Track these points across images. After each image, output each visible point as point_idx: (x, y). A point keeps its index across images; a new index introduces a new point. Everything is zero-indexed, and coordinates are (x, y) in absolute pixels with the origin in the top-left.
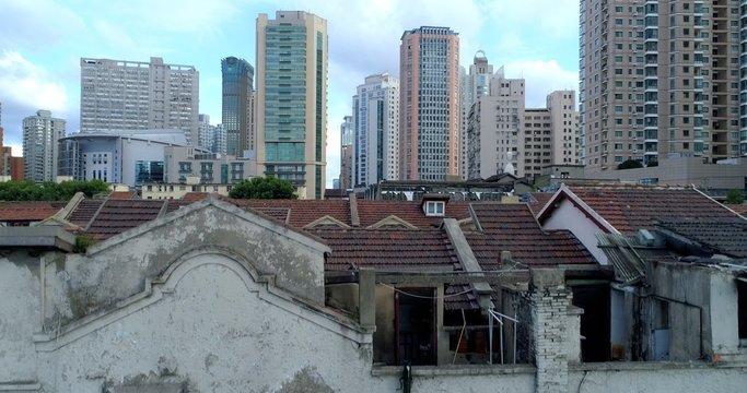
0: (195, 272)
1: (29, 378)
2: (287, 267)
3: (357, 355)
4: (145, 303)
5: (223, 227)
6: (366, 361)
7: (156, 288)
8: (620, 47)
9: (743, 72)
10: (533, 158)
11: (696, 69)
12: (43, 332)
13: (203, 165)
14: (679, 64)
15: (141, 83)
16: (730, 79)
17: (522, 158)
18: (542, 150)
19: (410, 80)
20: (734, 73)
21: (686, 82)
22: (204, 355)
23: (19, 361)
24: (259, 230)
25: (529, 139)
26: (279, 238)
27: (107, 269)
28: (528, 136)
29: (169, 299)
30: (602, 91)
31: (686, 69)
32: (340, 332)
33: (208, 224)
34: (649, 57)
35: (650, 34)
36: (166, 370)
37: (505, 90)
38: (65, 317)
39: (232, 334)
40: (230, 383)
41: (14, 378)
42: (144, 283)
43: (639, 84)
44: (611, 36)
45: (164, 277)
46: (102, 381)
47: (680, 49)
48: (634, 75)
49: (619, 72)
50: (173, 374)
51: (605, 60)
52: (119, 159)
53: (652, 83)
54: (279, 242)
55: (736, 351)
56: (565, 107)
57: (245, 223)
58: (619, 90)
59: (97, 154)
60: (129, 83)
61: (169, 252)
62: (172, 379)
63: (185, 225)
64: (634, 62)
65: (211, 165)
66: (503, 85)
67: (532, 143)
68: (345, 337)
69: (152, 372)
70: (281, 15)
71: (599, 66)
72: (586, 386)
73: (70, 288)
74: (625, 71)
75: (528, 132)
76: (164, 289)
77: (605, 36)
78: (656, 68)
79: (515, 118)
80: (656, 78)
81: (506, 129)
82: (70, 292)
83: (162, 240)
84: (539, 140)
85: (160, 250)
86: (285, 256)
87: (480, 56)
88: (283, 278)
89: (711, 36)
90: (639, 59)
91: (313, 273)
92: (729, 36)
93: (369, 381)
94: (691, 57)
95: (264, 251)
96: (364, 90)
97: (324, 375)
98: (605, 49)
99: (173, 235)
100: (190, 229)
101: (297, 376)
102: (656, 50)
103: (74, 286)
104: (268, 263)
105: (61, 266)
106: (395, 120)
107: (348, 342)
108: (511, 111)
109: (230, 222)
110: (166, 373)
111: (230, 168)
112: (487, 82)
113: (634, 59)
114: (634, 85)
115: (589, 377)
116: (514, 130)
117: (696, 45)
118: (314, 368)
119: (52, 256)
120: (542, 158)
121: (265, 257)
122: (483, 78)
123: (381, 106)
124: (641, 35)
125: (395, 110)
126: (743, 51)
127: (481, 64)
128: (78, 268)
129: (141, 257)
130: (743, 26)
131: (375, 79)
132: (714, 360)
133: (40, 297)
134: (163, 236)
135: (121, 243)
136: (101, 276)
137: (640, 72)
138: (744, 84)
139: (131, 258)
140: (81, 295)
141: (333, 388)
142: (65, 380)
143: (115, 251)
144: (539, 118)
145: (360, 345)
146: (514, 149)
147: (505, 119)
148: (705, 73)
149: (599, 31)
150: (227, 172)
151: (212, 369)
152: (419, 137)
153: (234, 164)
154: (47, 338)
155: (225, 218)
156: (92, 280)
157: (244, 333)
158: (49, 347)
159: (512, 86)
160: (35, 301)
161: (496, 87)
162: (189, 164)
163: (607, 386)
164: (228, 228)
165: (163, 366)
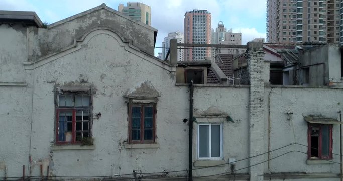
0: (96, 37)
1: (22, 81)
2: (138, 37)
3: (169, 77)
4: (74, 50)
5: (109, 18)
6: (173, 79)
7: (79, 44)
8: (285, 16)
11: (320, 26)
12: (28, 60)
14: (312, 24)
16: (336, 31)
19: (189, 34)
20: (337, 28)
21: (315, 32)
22: (100, 75)
23: (17, 73)
24: (125, 20)
26: (134, 24)
27: (57, 35)
29: (85, 49)
30: (277, 37)
31: (315, 27)
32: (161, 66)
33: (102, 17)
34: (299, 21)
35: (299, 10)
36: (83, 80)
37: (232, 38)
38: (38, 55)
39: (113, 66)
40: (112, 87)
41: (15, 81)
42: (73, 41)
43: (294, 33)
44: (281, 11)
45: (83, 39)
46: (55, 83)
47: (313, 17)
48: (292, 29)
49: (285, 28)
50: (86, 82)
51: (278, 22)
53: (300, 33)
54: (134, 26)
55: (340, 81)
57: (119, 17)
58: (285, 36)
61: (85, 29)
62: (86, 84)
63: (92, 17)
64: (292, 23)
66: (231, 36)
68: (164, 69)
69: (77, 81)
70: (129, 4)
71: (276, 25)
72: (272, 94)
73: (40, 43)
74: (288, 27)
76: (83, 44)
77: (278, 11)
78: (302, 26)
80: (301, 30)
82: (40, 45)
83: (81, 23)
85: (81, 28)
86: (137, 32)
87: (221, 23)
88: (136, 42)
89: (327, 11)
90: (294, 22)
91: (149, 41)
92: (335, 11)
93: (175, 88)
94: (318, 21)
95: (127, 29)
96: (167, 39)
97: (154, 85)
98: (278, 17)
99: (86, 21)
100: (94, 18)
101: (142, 85)
102: (302, 17)
103: (42, 42)
104: (129, 35)
105: (36, 33)
106: (182, 53)
107: (165, 71)
109: (112, 16)
110: (83, 82)
112: (224, 35)
113: (291, 22)
114: (291, 33)
115: (274, 90)
117: (320, 15)
118: (150, 82)
119: (32, 28)
121: (128, 33)
122: (222, 33)
124: (295, 11)
126: (342, 18)
127: (221, 27)
128: (44, 34)
129: (72, 30)
130: (342, 7)
131: (172, 34)
132: (330, 85)
133: (26, 45)
134: (82, 21)
135: (63, 24)
136: (54, 38)
137: (294, 28)
139: (67, 31)
140: (45, 46)
141: (158, 91)
142: (38, 83)
143: (60, 27)
145: (170, 72)
148: (324, 28)
149: (275, 9)
151: (104, 81)
154: (30, 63)
155: (110, 14)
156: (50, 39)
157: (118, 65)
158: (31, 68)
159: (235, 36)
160: (24, 47)
161: (228, 37)
163: (281, 95)
164: (111, 19)
165: (82, 78)
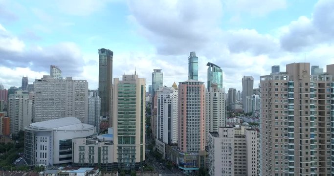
9: (333, 130)
10: (238, 158)
13: (90, 147)
15: (62, 89)
17: (233, 165)
18: (242, 155)
25: (236, 150)
28: (236, 149)
52: (52, 140)
56: (252, 138)
59: (42, 137)
60: (57, 89)
65: (93, 147)
67: (238, 152)
75: (236, 147)
79: (230, 148)
81: (226, 152)
84: (241, 151)
108: (228, 144)
111: (102, 149)
116: (230, 153)
120: (242, 159)
123: (170, 107)
125: (176, 108)
138: (333, 136)
144: (241, 141)
146: (230, 162)
147: (226, 148)
150: (100, 151)
152: (187, 131)
153: (104, 147)
162: (84, 147)
